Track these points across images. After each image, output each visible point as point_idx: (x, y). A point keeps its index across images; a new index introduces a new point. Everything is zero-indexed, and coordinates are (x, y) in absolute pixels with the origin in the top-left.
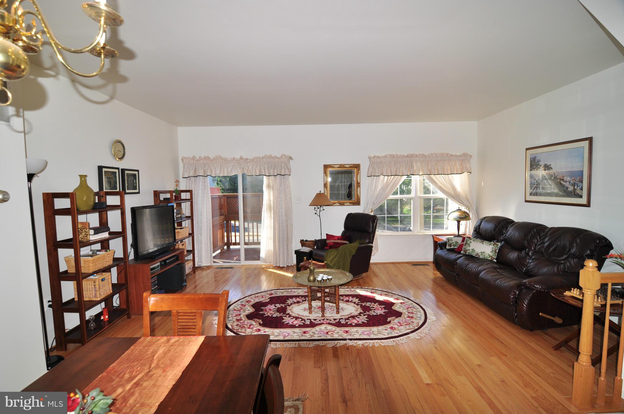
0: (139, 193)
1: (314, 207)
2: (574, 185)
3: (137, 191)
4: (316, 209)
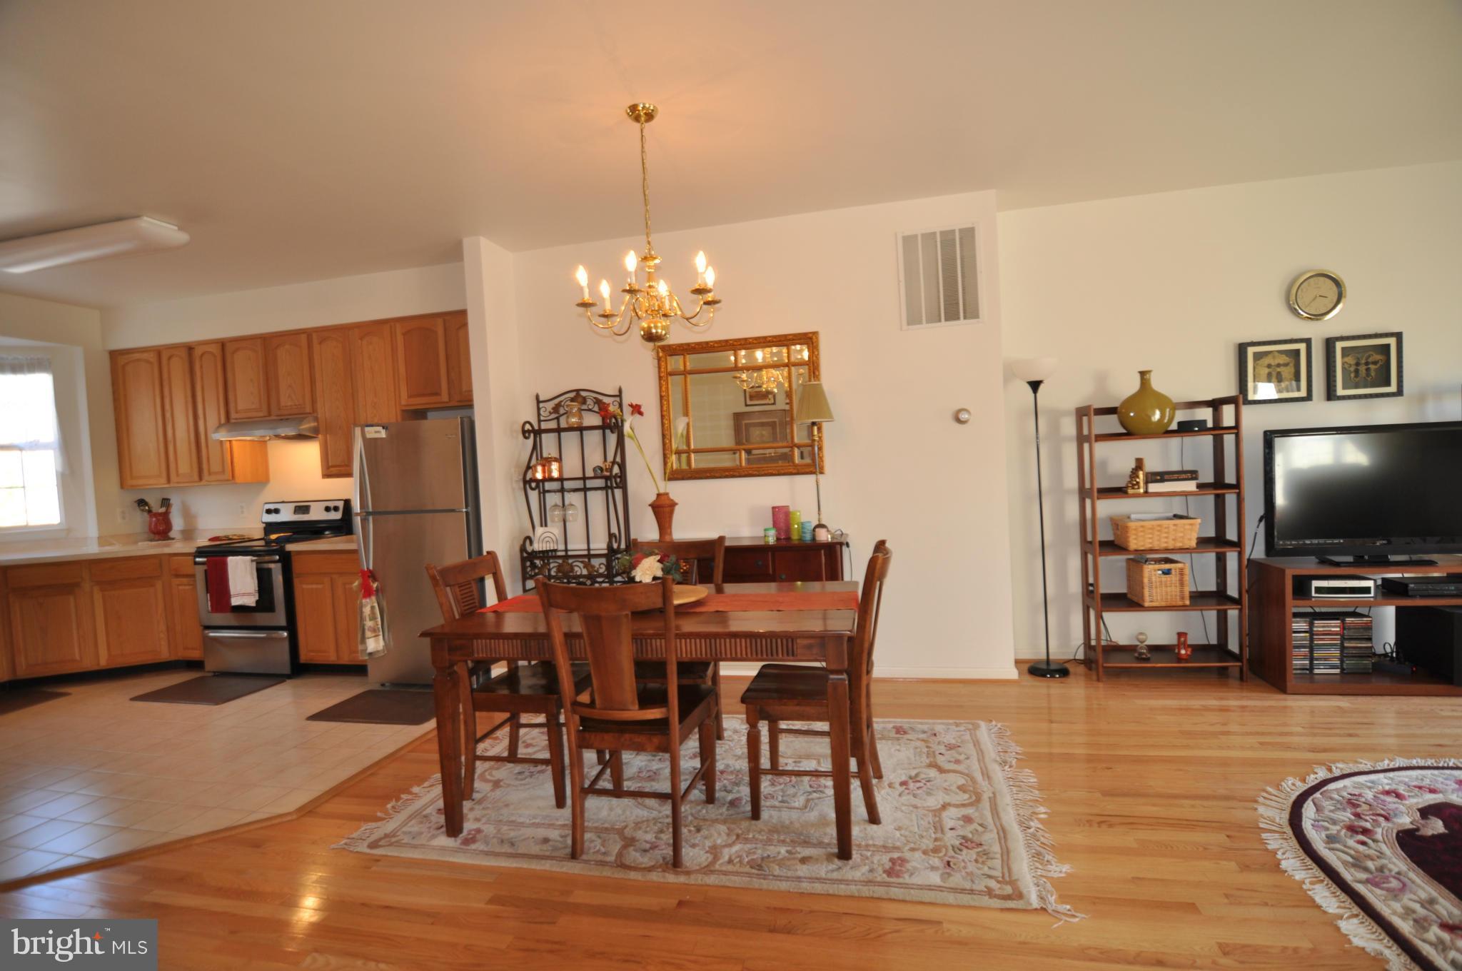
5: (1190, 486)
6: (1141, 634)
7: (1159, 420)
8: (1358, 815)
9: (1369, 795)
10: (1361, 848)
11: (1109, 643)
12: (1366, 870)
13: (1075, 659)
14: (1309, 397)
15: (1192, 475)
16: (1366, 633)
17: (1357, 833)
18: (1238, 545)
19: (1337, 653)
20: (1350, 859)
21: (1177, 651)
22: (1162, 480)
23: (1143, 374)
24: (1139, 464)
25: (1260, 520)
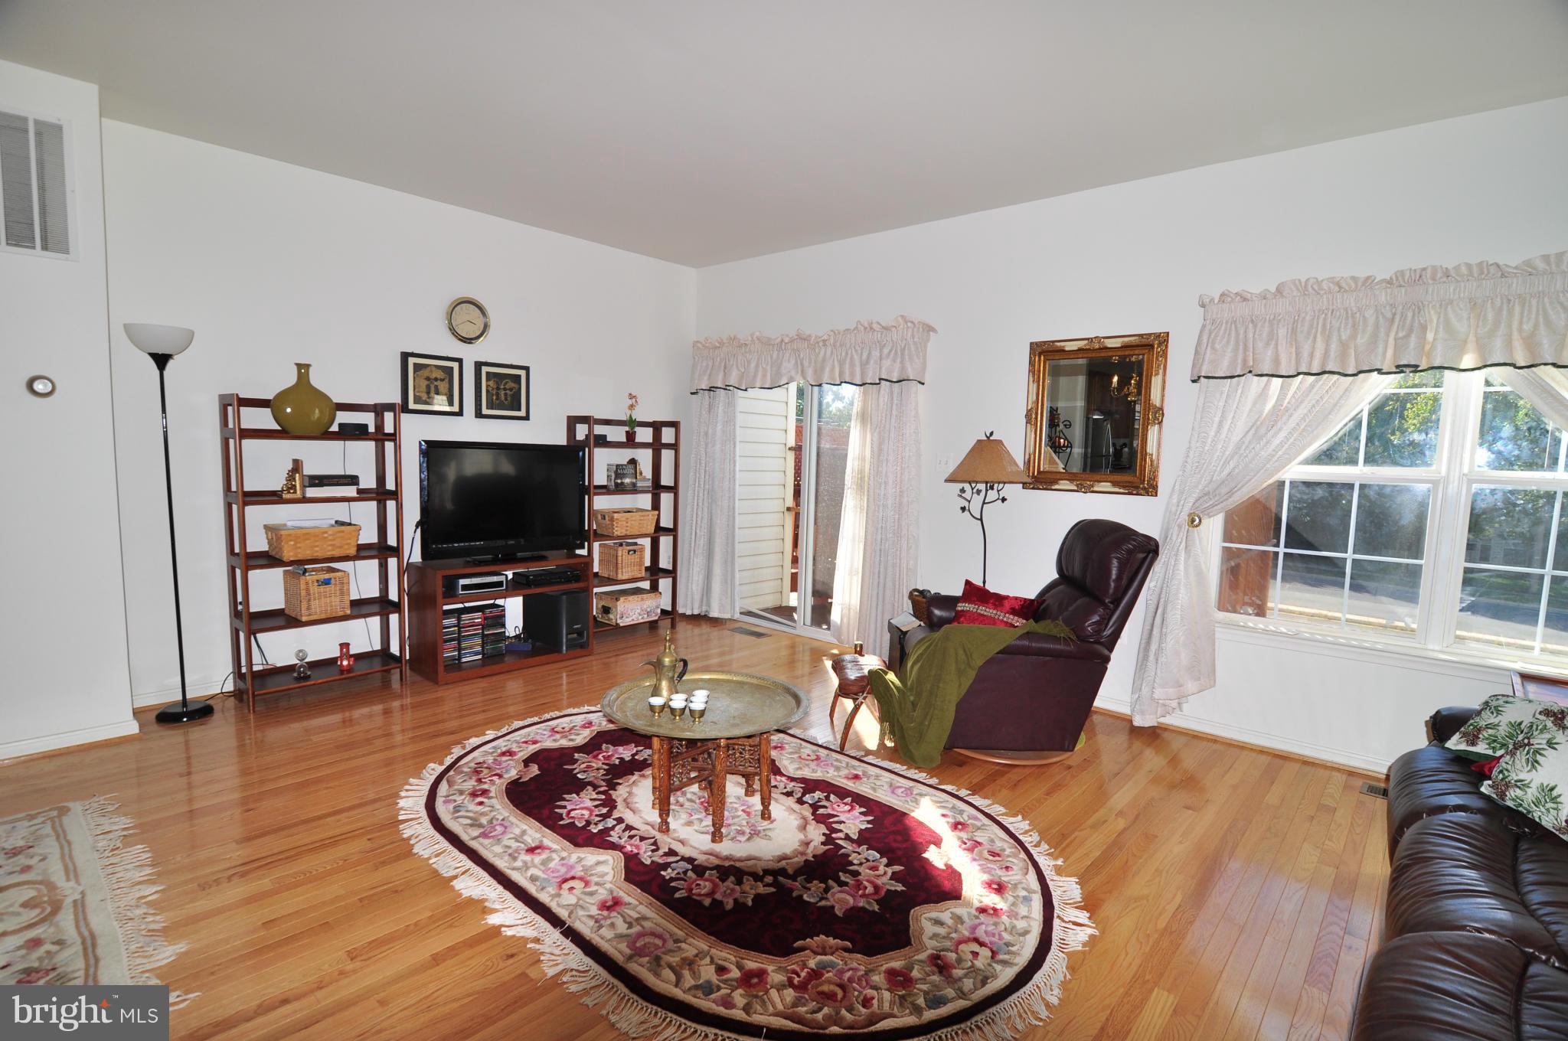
0: (527, 418)
1: (960, 486)
3: (522, 413)
4: (968, 495)
5: (351, 491)
6: (300, 651)
7: (319, 419)
8: (479, 781)
9: (490, 760)
10: (479, 808)
11: (266, 667)
12: (481, 826)
13: (222, 693)
14: (460, 413)
15: (352, 480)
16: (499, 620)
17: (477, 796)
18: (396, 551)
19: (479, 641)
20: (469, 821)
21: (339, 663)
22: (321, 485)
23: (299, 366)
24: (297, 466)
25: (417, 527)
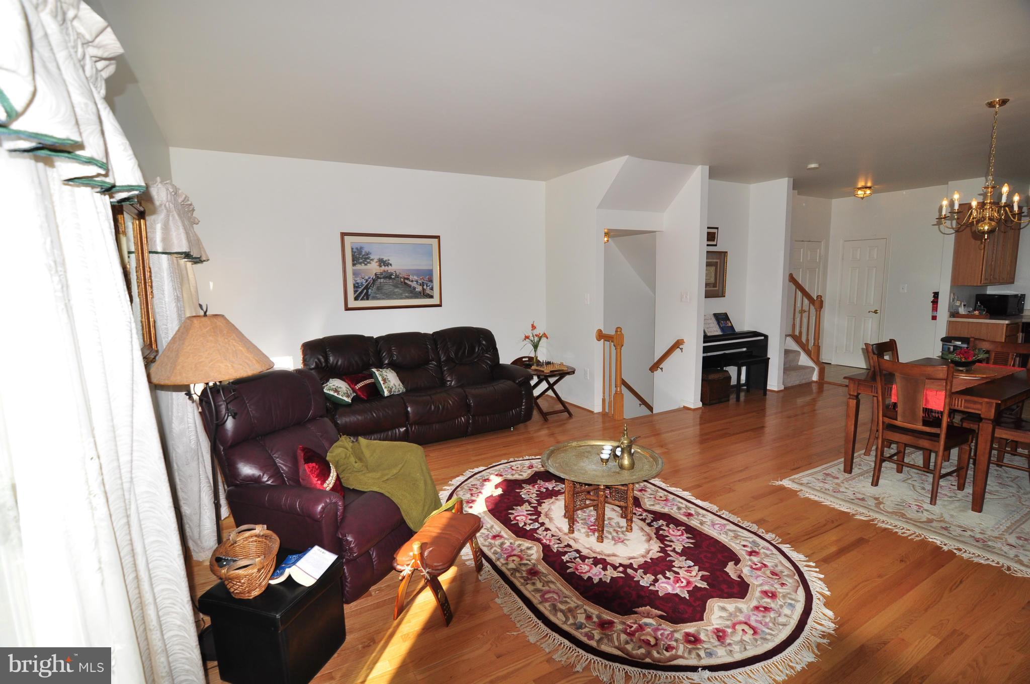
2: (422, 285)
